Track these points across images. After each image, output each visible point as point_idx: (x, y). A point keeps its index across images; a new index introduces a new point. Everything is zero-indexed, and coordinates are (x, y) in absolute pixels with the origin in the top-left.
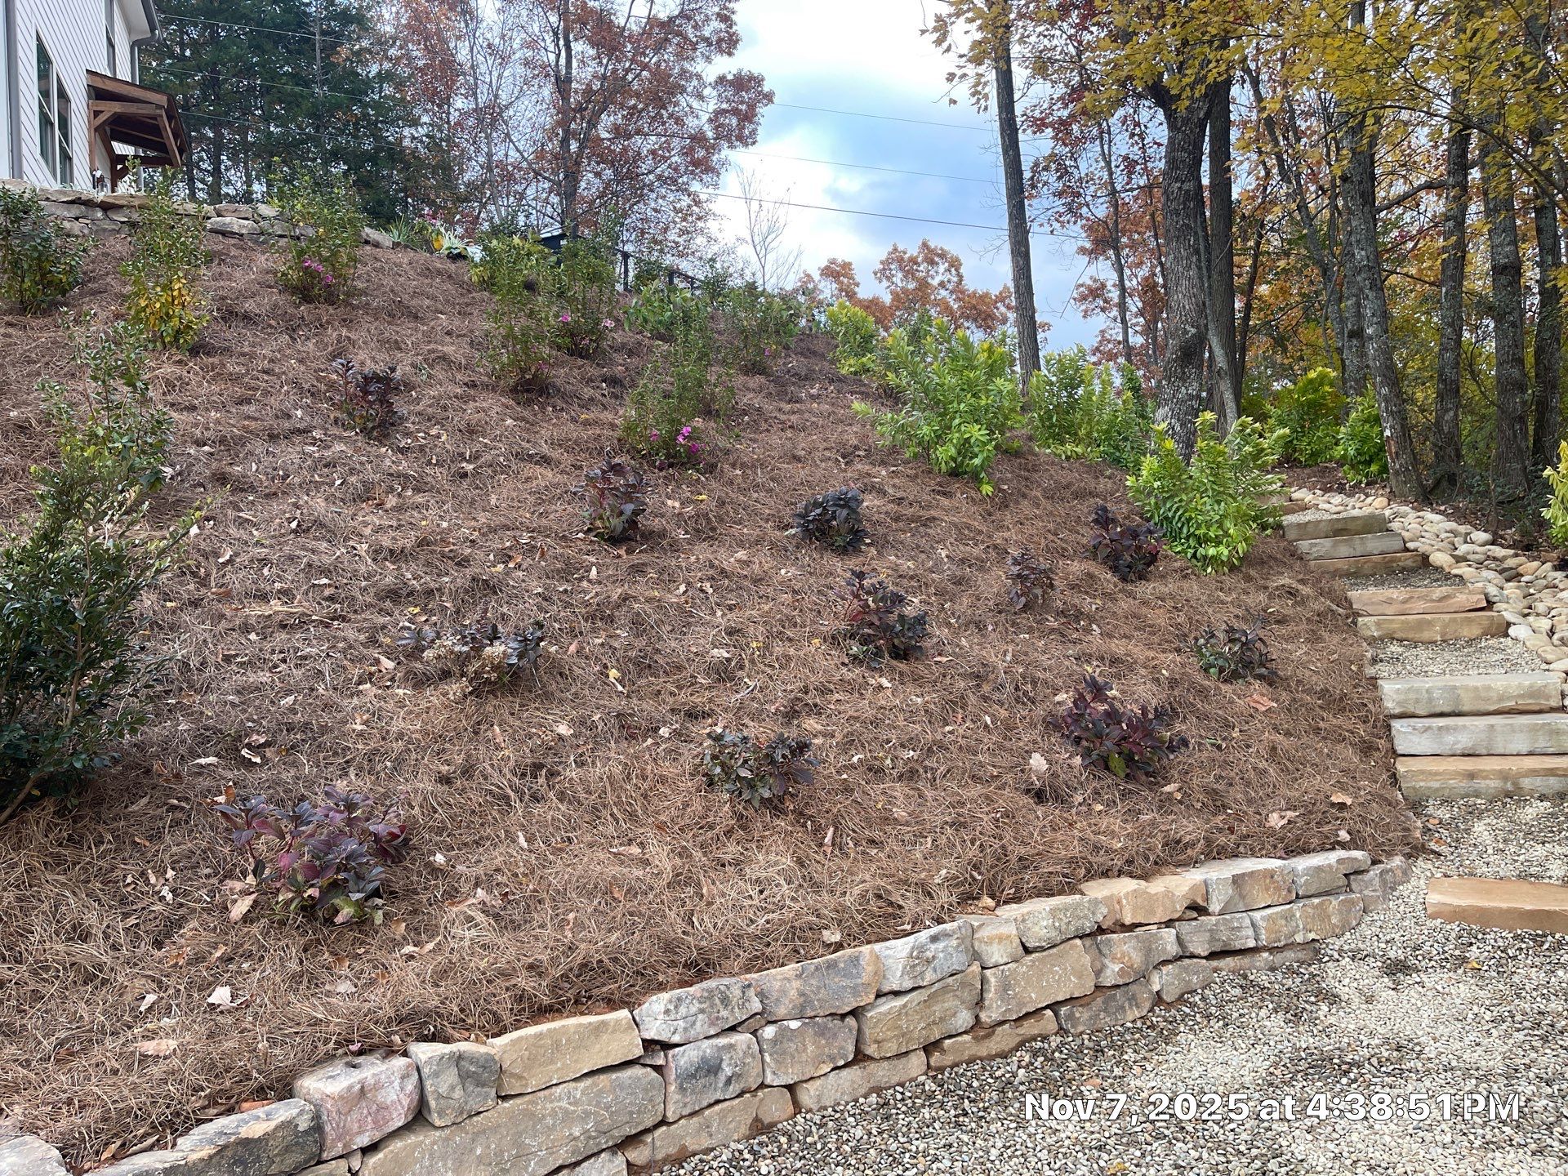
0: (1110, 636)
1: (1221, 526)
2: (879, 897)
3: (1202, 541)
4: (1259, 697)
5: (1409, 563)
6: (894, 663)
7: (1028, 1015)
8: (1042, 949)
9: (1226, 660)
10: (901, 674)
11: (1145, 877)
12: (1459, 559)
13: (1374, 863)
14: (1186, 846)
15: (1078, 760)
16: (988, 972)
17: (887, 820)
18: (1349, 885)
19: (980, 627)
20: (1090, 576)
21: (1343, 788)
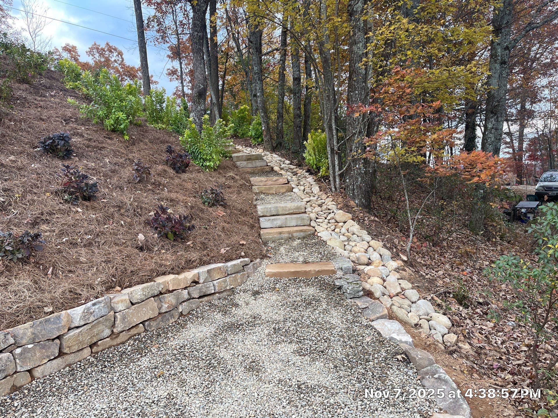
0: (171, 192)
1: (211, 155)
2: (71, 292)
3: (205, 160)
4: (220, 212)
5: (268, 170)
6: (84, 202)
7: (133, 327)
8: (138, 303)
9: (211, 200)
10: (87, 206)
11: (178, 274)
12: (282, 169)
13: (251, 261)
14: (193, 262)
15: (156, 235)
16: (117, 314)
17: (77, 262)
18: (244, 269)
19: (121, 188)
20: (165, 171)
21: (244, 239)
